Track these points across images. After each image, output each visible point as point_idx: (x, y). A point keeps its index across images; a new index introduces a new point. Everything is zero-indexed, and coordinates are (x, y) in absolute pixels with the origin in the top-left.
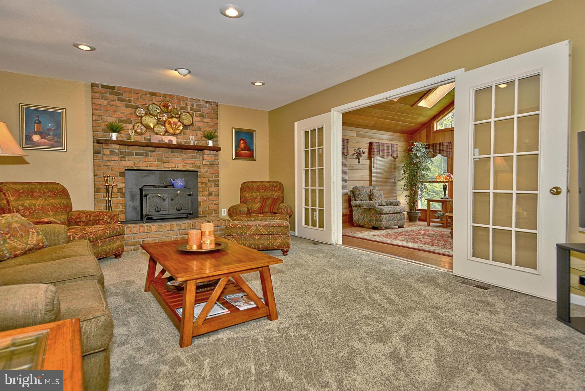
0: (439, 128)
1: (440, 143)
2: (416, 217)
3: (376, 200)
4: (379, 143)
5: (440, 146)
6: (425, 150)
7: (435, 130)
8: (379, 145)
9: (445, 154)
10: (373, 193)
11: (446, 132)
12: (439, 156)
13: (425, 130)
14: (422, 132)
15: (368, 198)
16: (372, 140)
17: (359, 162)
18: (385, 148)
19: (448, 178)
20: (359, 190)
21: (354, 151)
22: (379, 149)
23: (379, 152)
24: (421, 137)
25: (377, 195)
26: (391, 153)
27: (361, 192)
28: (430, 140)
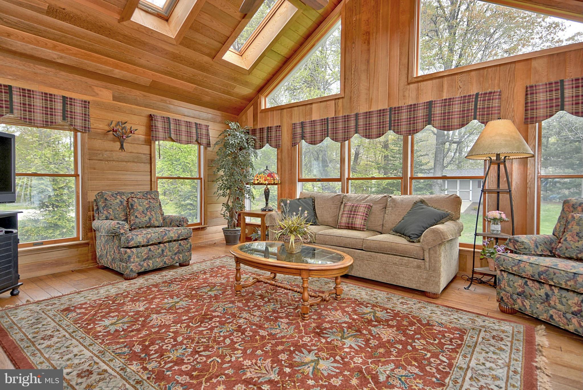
0: (268, 106)
1: (268, 128)
2: (235, 237)
3: (136, 217)
4: (169, 118)
5: (268, 132)
6: (243, 135)
7: (263, 107)
8: (170, 123)
9: (273, 144)
10: (132, 205)
11: (275, 112)
12: (267, 147)
13: (252, 108)
14: (248, 111)
15: (122, 215)
16: (153, 112)
17: (122, 147)
18: (183, 128)
19: (269, 178)
20: (106, 199)
21: (109, 125)
22: (170, 128)
23: (170, 134)
24: (247, 119)
25: (139, 207)
26: (195, 138)
27: (108, 203)
28: (257, 124)
